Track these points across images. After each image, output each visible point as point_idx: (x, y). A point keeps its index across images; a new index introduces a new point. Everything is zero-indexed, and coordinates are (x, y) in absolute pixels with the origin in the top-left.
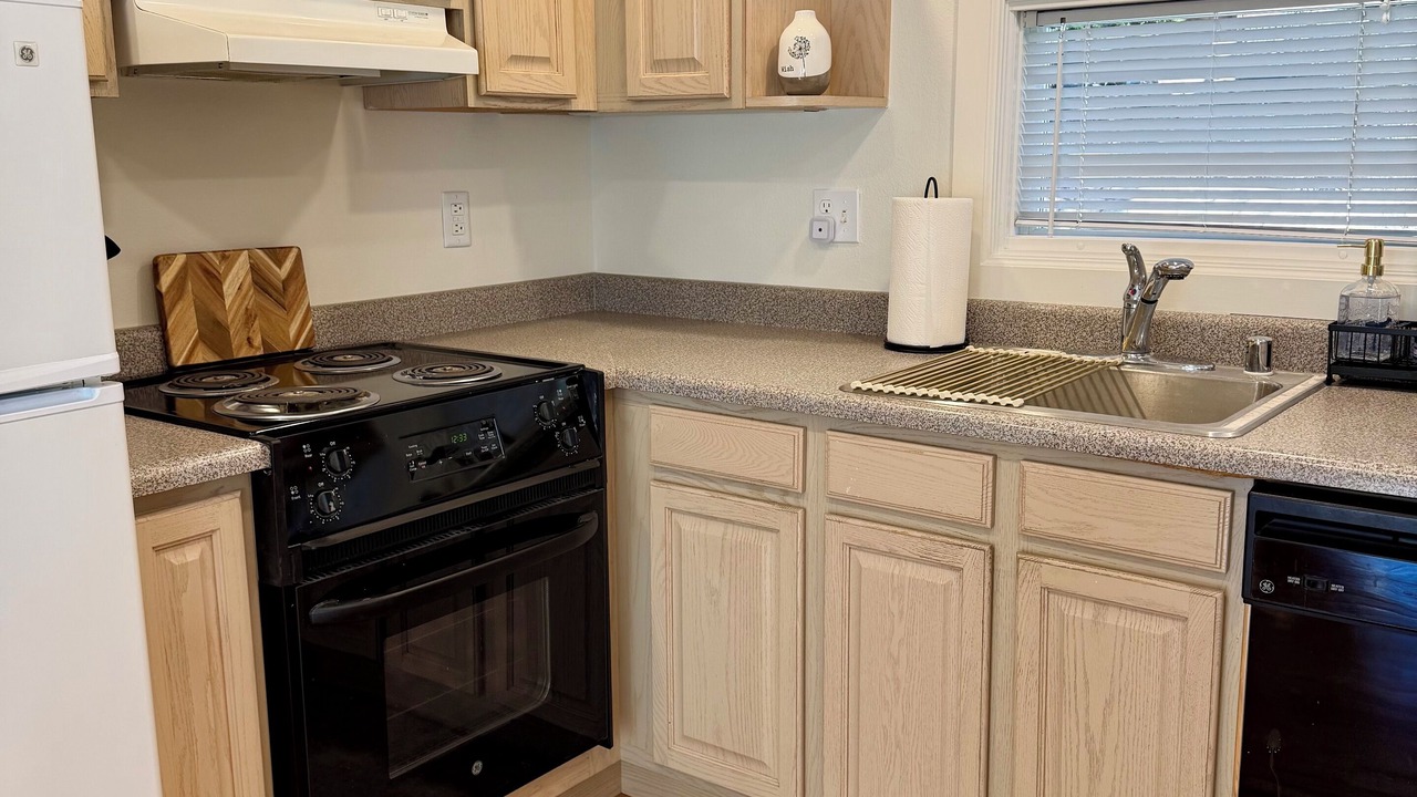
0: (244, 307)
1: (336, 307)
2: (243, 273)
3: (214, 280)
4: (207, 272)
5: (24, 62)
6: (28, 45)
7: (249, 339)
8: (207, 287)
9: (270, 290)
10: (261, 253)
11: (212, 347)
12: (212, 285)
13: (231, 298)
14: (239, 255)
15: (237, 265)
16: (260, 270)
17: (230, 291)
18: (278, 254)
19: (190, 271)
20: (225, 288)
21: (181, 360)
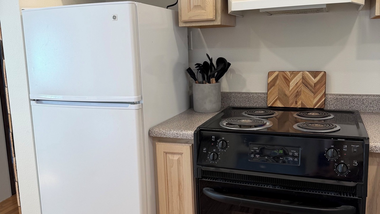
0: (296, 91)
1: (340, 95)
2: (298, 79)
3: (287, 81)
4: (285, 78)
5: (114, 20)
6: (114, 15)
7: (296, 101)
8: (284, 83)
9: (309, 86)
10: (308, 73)
11: (282, 102)
12: (286, 82)
13: (292, 87)
14: (298, 73)
15: (297, 76)
16: (306, 78)
17: (292, 85)
18: (315, 74)
19: (279, 77)
20: (290, 84)
21: (270, 104)
